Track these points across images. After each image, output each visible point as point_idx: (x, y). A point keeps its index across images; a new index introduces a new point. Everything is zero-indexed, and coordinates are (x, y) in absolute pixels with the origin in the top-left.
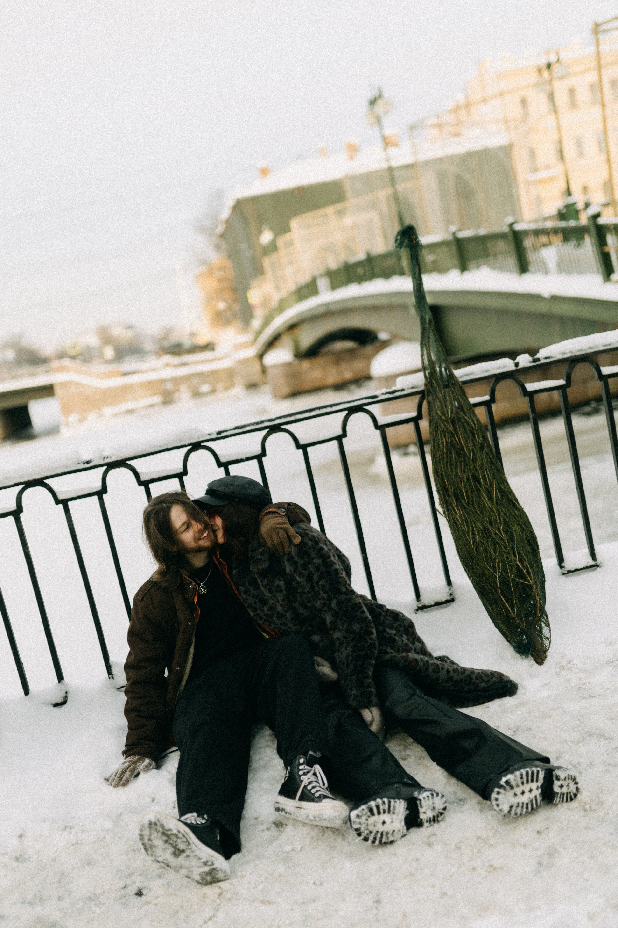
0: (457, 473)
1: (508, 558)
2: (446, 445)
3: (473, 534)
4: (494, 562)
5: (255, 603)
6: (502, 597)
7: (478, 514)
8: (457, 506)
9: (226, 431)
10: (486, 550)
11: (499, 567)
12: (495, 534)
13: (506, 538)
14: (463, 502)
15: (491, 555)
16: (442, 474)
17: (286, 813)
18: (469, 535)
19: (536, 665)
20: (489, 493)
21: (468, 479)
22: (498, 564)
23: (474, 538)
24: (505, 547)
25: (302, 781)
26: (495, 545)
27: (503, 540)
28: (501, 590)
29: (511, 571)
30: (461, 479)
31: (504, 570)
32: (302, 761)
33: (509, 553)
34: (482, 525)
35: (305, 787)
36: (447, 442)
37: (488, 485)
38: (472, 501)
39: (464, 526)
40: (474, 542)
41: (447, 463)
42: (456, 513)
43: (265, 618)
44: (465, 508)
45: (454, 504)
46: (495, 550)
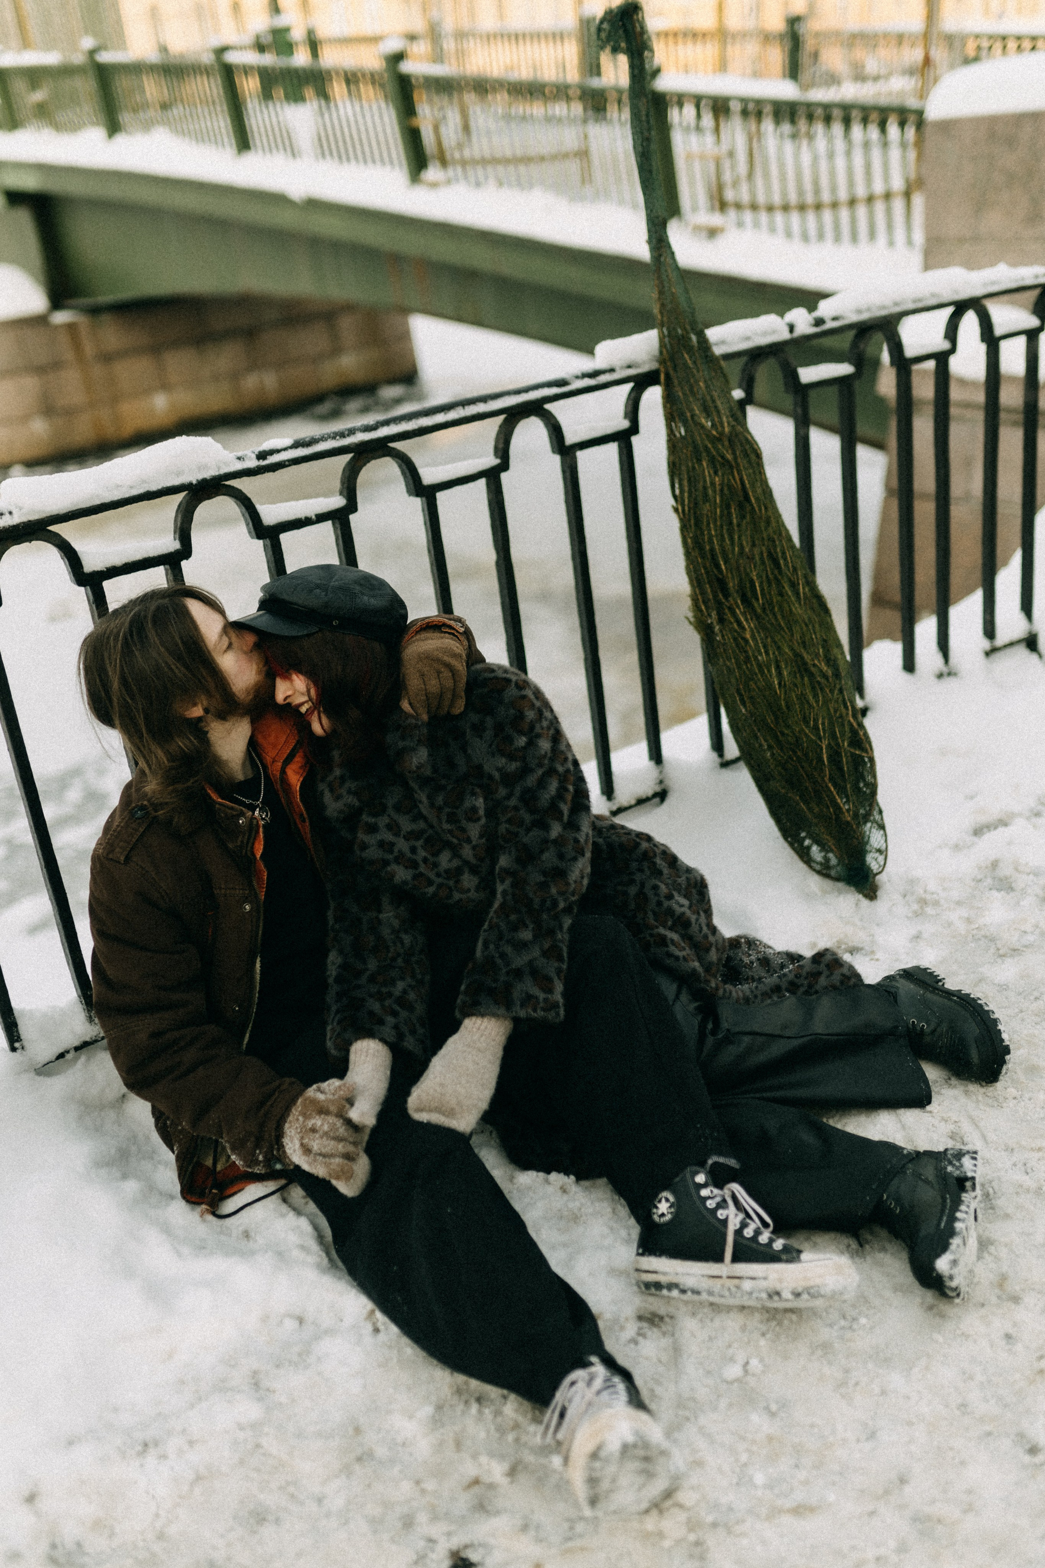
0: (742, 547)
1: (836, 711)
2: (722, 490)
3: (778, 667)
4: (816, 721)
5: (413, 850)
6: (830, 785)
7: (783, 629)
8: (744, 614)
9: (278, 451)
10: (802, 698)
11: (824, 729)
12: (814, 665)
13: (830, 673)
14: (756, 605)
15: (810, 706)
16: (712, 550)
17: (683, 1291)
18: (769, 671)
19: (865, 902)
20: (794, 585)
21: (762, 559)
22: (823, 724)
23: (780, 674)
24: (832, 691)
25: (725, 1222)
26: (813, 688)
27: (826, 678)
28: (830, 774)
29: (843, 734)
30: (751, 558)
31: (833, 733)
32: (700, 1178)
33: (837, 701)
34: (792, 649)
35: (739, 1233)
36: (722, 484)
37: (789, 570)
38: (771, 603)
39: (761, 654)
40: (780, 684)
41: (722, 526)
42: (743, 628)
43: (439, 880)
44: (758, 617)
45: (739, 609)
46: (815, 696)
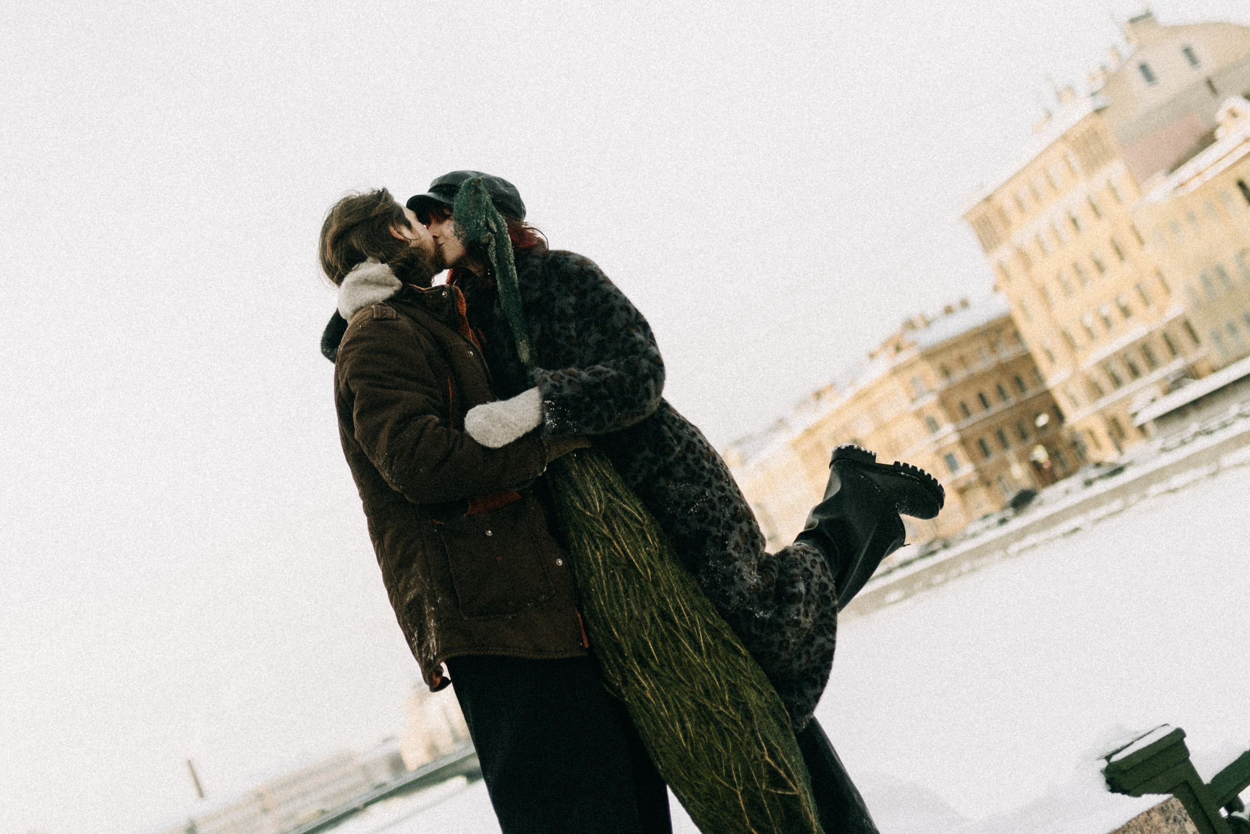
0: (631, 611)
1: (749, 753)
2: (604, 563)
3: (682, 722)
4: (728, 769)
6: (753, 830)
7: (683, 682)
8: (643, 674)
10: (710, 748)
11: (737, 776)
12: (720, 712)
13: (739, 717)
14: (652, 664)
15: (720, 755)
16: (604, 618)
18: (674, 726)
20: (692, 637)
21: (653, 619)
22: (736, 770)
23: (683, 728)
24: (741, 734)
26: (722, 734)
27: (735, 723)
28: (751, 820)
29: (760, 777)
30: (640, 621)
31: (748, 778)
33: (749, 744)
34: (694, 701)
36: (603, 558)
37: (687, 625)
38: (668, 659)
39: (663, 710)
40: (685, 737)
41: (610, 596)
42: (644, 688)
44: (656, 674)
45: (637, 670)
46: (724, 743)
